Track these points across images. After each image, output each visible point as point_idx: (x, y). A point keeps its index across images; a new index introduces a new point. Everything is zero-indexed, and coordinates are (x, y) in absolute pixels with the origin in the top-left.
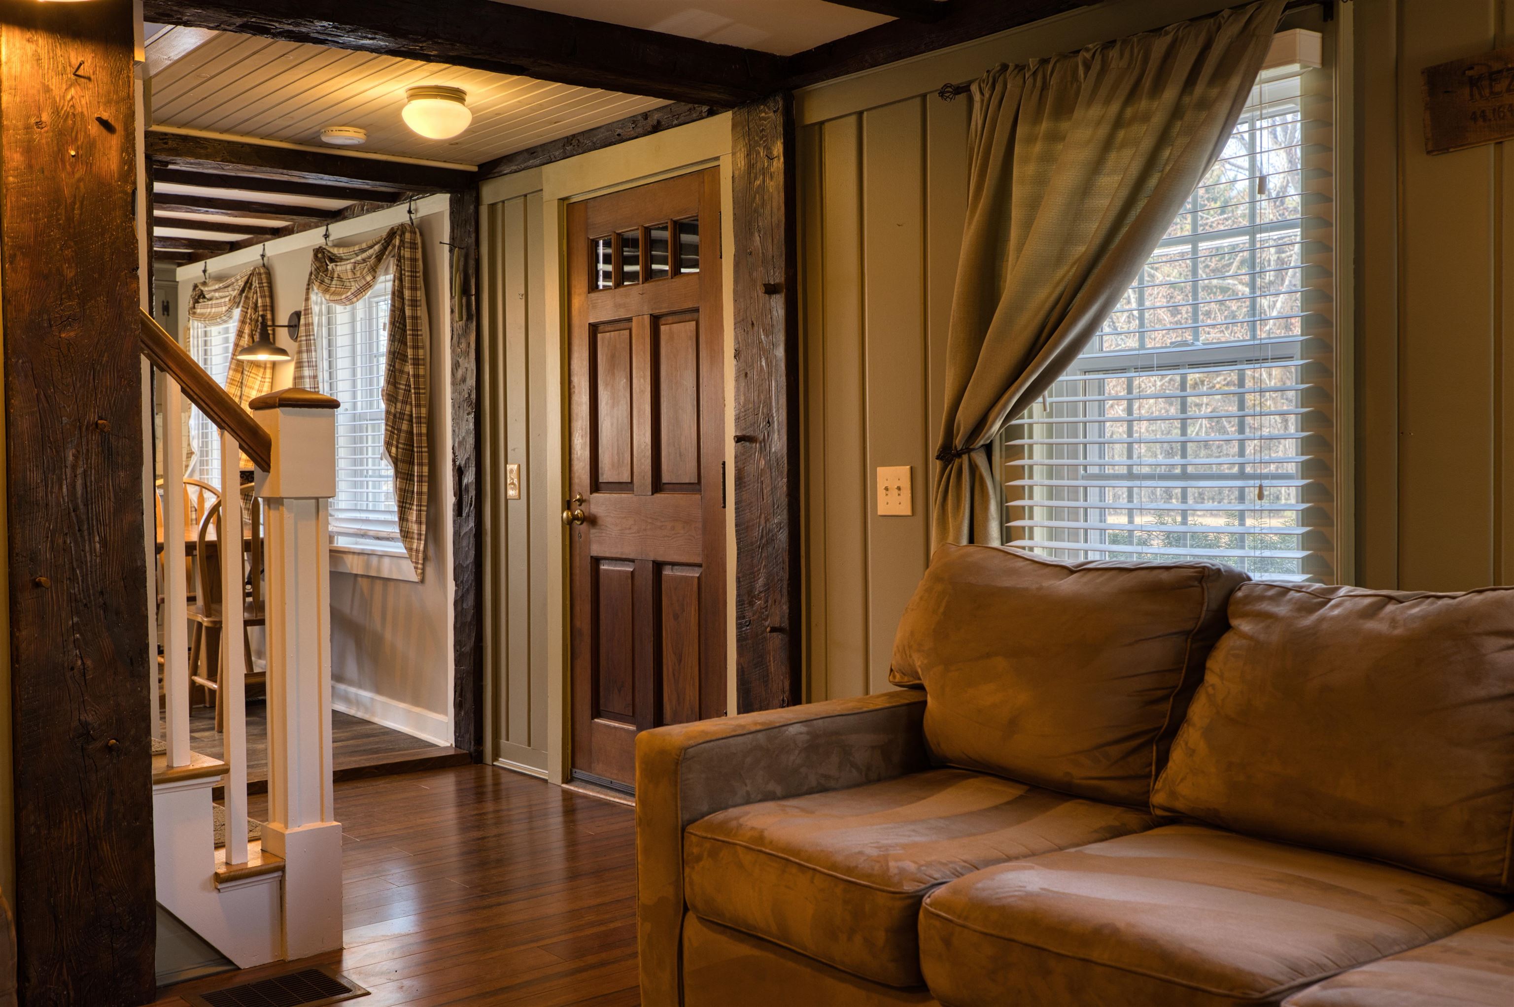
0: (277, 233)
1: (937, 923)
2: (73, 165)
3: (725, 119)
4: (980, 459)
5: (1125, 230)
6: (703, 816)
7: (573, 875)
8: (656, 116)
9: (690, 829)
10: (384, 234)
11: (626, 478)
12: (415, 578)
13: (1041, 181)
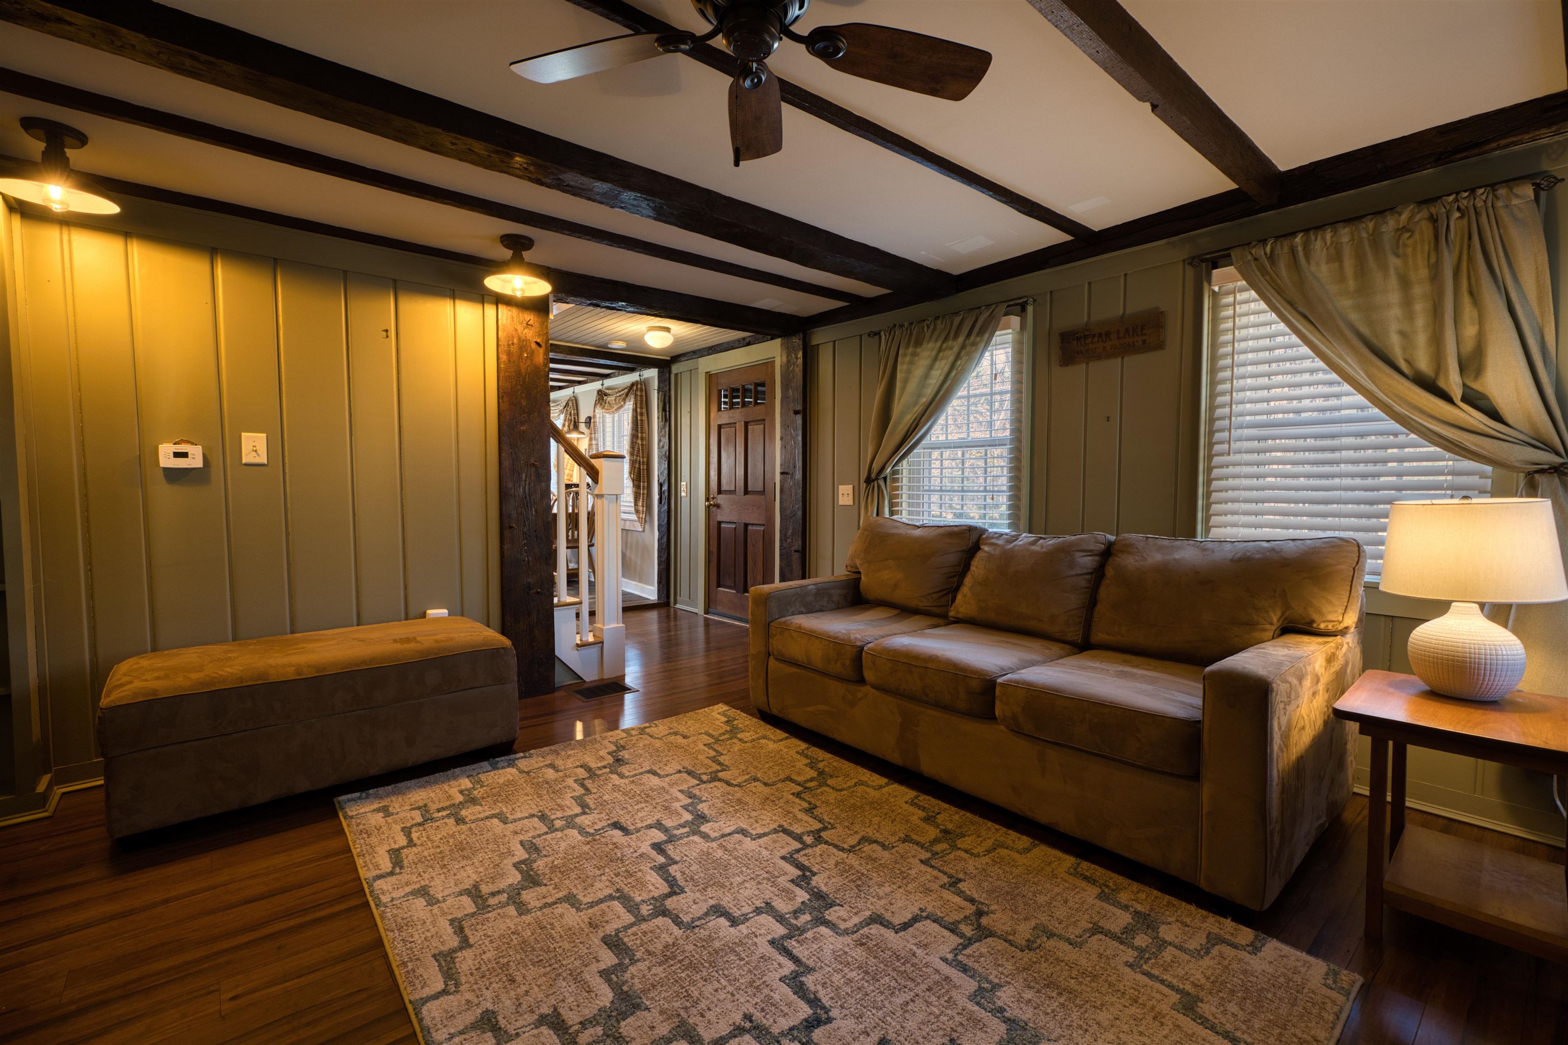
0: (580, 383)
1: (870, 656)
2: (525, 360)
3: (778, 341)
4: (882, 483)
5: (942, 393)
6: (776, 619)
7: (708, 649)
8: (748, 339)
9: (771, 624)
10: (629, 385)
11: (733, 489)
12: (640, 529)
13: (909, 372)
